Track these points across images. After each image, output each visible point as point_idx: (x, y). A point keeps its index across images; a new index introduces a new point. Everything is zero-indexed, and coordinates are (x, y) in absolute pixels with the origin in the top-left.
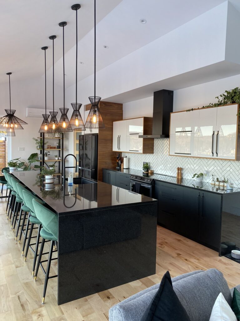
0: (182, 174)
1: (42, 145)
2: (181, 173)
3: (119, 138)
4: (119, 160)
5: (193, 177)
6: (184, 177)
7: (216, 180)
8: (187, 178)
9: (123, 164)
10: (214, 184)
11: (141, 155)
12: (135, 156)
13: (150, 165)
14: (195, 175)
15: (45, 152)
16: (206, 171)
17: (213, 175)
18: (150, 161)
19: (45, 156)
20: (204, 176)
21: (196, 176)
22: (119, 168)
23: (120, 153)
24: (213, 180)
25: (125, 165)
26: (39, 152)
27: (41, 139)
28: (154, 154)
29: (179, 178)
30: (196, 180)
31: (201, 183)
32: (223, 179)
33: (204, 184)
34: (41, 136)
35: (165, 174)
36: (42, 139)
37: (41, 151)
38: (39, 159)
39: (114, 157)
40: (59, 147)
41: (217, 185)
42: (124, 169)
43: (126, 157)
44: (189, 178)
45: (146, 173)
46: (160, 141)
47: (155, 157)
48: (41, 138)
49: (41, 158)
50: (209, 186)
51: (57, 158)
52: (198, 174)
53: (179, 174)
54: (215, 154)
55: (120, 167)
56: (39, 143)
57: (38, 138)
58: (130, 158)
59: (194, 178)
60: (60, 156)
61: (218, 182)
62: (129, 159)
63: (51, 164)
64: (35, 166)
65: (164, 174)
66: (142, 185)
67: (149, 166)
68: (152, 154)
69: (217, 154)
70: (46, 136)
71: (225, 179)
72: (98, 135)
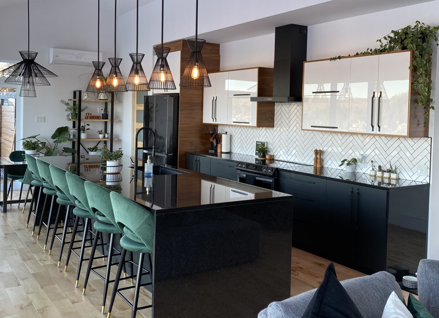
0: (322, 160)
1: (77, 112)
2: (320, 157)
3: (215, 101)
4: (213, 139)
5: (340, 166)
6: (326, 166)
7: (377, 168)
8: (330, 167)
9: (221, 145)
10: (375, 176)
11: (252, 130)
12: (242, 132)
13: (269, 147)
14: (343, 161)
15: (82, 124)
16: (362, 155)
17: (372, 162)
18: (267, 140)
19: (82, 131)
20: (359, 163)
21: (346, 162)
22: (213, 151)
23: (215, 127)
24: (373, 169)
25: (224, 147)
26: (70, 125)
27: (75, 102)
28: (275, 129)
29: (318, 166)
30: (345, 169)
31: (354, 174)
32: (388, 167)
33: (358, 176)
34: (75, 97)
35: (294, 161)
36: (77, 103)
37: (74, 123)
38: (71, 137)
39: (205, 134)
40: (105, 116)
41: (379, 177)
42: (222, 153)
43: (226, 132)
44: (334, 167)
45: (261, 160)
46: (286, 107)
47: (276, 133)
48: (75, 100)
49: (74, 136)
50: (366, 179)
51: (101, 136)
52: (349, 159)
53: (318, 160)
54: (376, 127)
55: (216, 151)
56: (70, 109)
57: (70, 100)
58: (232, 134)
59: (342, 167)
60: (106, 132)
61: (381, 172)
62: (231, 136)
63: (92, 147)
64: (64, 148)
65: (292, 160)
66: (257, 178)
67: (267, 148)
68: (271, 129)
69: (379, 127)
70: (85, 97)
71: (391, 167)
72: (178, 96)
